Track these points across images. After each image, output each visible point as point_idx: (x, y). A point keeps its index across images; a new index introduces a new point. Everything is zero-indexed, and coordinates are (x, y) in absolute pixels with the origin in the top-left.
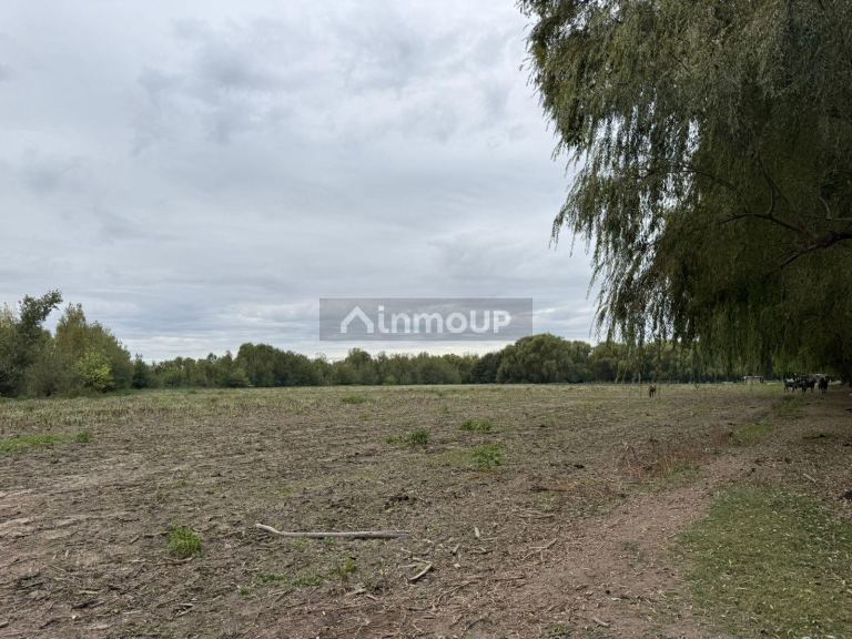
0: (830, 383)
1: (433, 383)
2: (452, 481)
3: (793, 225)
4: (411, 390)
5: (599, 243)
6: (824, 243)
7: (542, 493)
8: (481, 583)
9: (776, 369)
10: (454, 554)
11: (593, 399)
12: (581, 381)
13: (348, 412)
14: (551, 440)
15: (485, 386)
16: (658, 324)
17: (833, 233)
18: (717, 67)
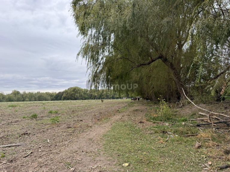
0: (140, 99)
1: (41, 101)
2: (43, 127)
3: (132, 61)
4: (34, 103)
5: (89, 61)
6: (138, 66)
7: (70, 128)
8: (47, 154)
9: (130, 96)
10: (40, 148)
11: (88, 104)
12: (85, 99)
13: (10, 110)
14: (75, 114)
15: (58, 101)
16: (103, 83)
17: (140, 64)
18: (117, 20)
